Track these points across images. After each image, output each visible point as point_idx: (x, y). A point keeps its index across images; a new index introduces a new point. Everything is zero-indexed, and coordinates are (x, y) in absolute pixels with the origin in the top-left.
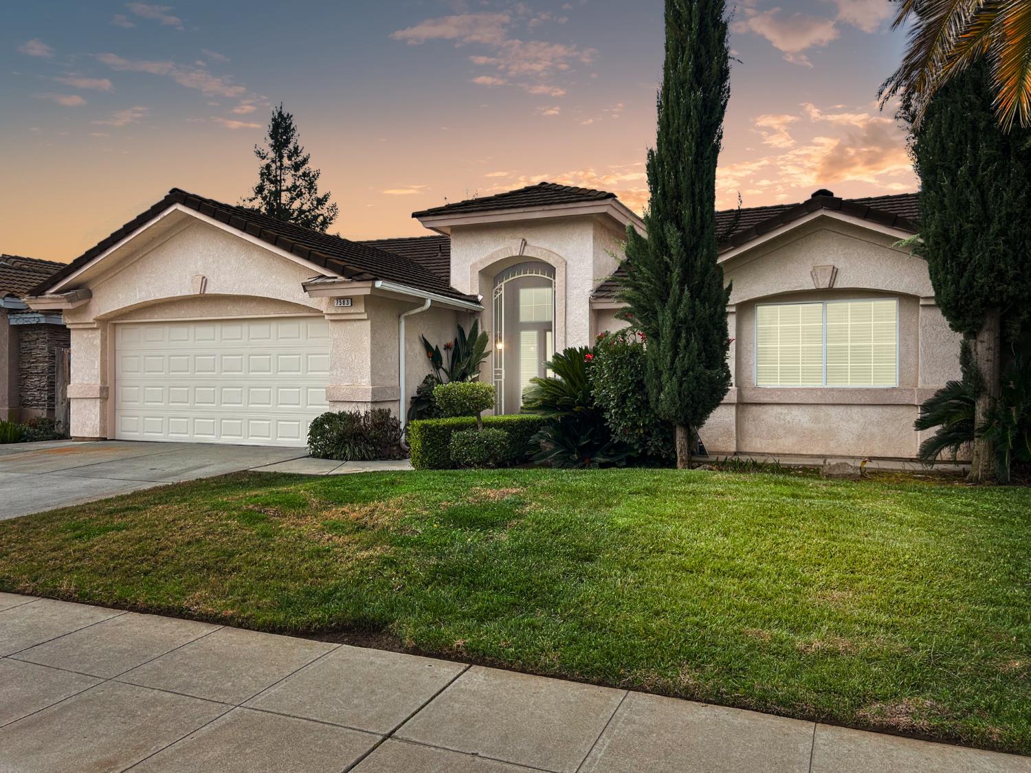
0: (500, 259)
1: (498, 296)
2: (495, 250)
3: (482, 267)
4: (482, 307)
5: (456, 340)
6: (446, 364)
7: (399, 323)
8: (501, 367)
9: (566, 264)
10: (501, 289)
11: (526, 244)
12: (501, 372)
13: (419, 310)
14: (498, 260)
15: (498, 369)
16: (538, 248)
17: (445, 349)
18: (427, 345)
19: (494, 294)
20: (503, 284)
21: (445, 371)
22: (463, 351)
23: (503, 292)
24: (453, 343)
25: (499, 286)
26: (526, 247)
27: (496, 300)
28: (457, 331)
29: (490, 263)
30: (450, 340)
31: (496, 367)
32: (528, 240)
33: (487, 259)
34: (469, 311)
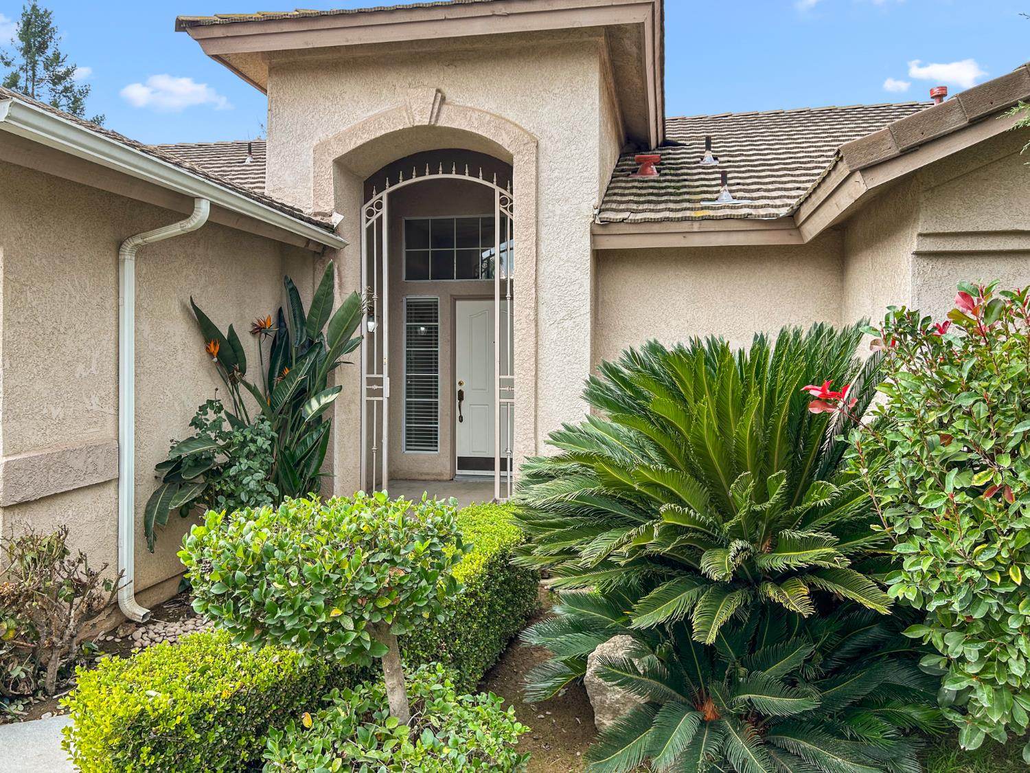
0: (383, 132)
1: (374, 219)
2: (371, 113)
3: (341, 150)
4: (339, 238)
5: (280, 311)
6: (254, 373)
7: (118, 264)
8: (380, 371)
9: (537, 147)
10: (379, 206)
11: (443, 99)
12: (380, 382)
13: (175, 229)
14: (378, 135)
15: (375, 375)
16: (474, 110)
17: (253, 333)
18: (204, 326)
19: (364, 216)
20: (384, 194)
21: (253, 390)
22: (296, 339)
23: (384, 211)
24: (273, 320)
25: (375, 198)
26: (445, 107)
27: (370, 230)
28: (285, 292)
29: (360, 142)
30: (266, 313)
31: (370, 370)
32: (449, 93)
33: (353, 132)
34: (312, 247)
